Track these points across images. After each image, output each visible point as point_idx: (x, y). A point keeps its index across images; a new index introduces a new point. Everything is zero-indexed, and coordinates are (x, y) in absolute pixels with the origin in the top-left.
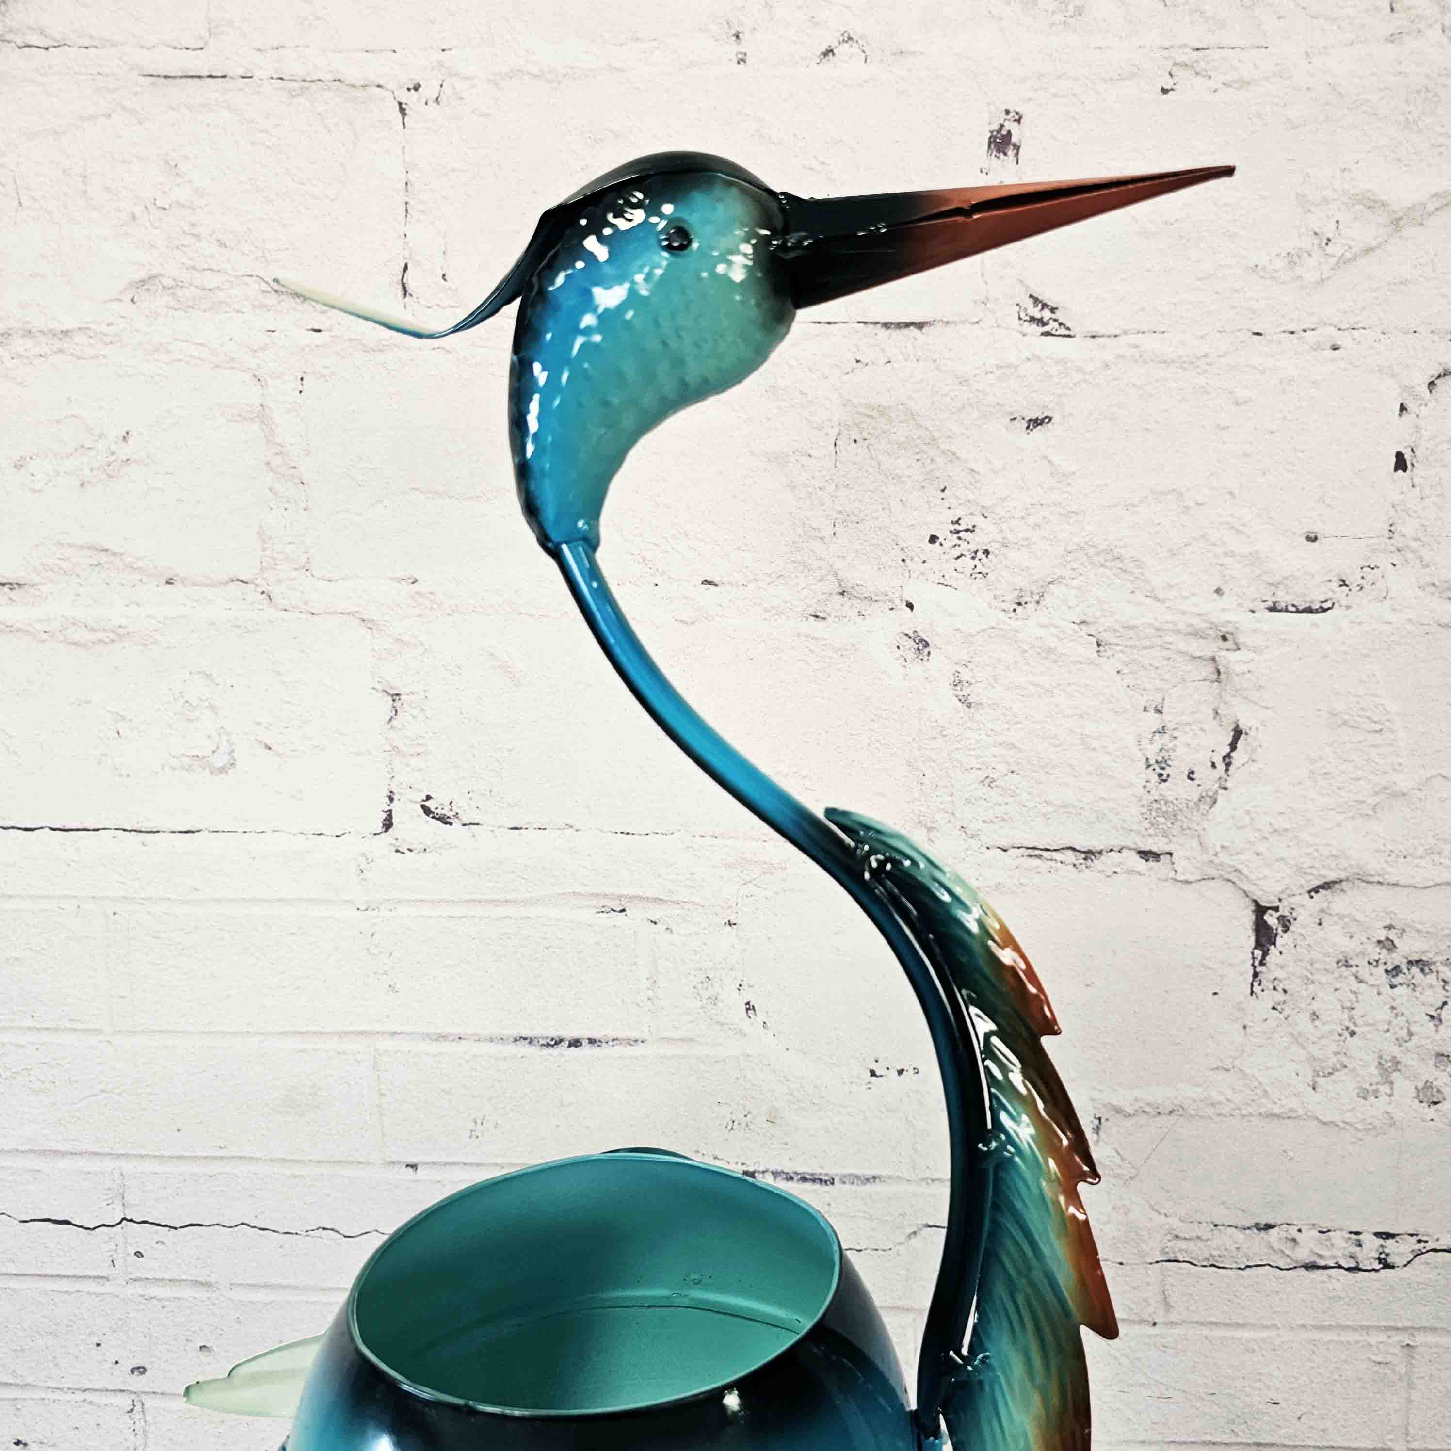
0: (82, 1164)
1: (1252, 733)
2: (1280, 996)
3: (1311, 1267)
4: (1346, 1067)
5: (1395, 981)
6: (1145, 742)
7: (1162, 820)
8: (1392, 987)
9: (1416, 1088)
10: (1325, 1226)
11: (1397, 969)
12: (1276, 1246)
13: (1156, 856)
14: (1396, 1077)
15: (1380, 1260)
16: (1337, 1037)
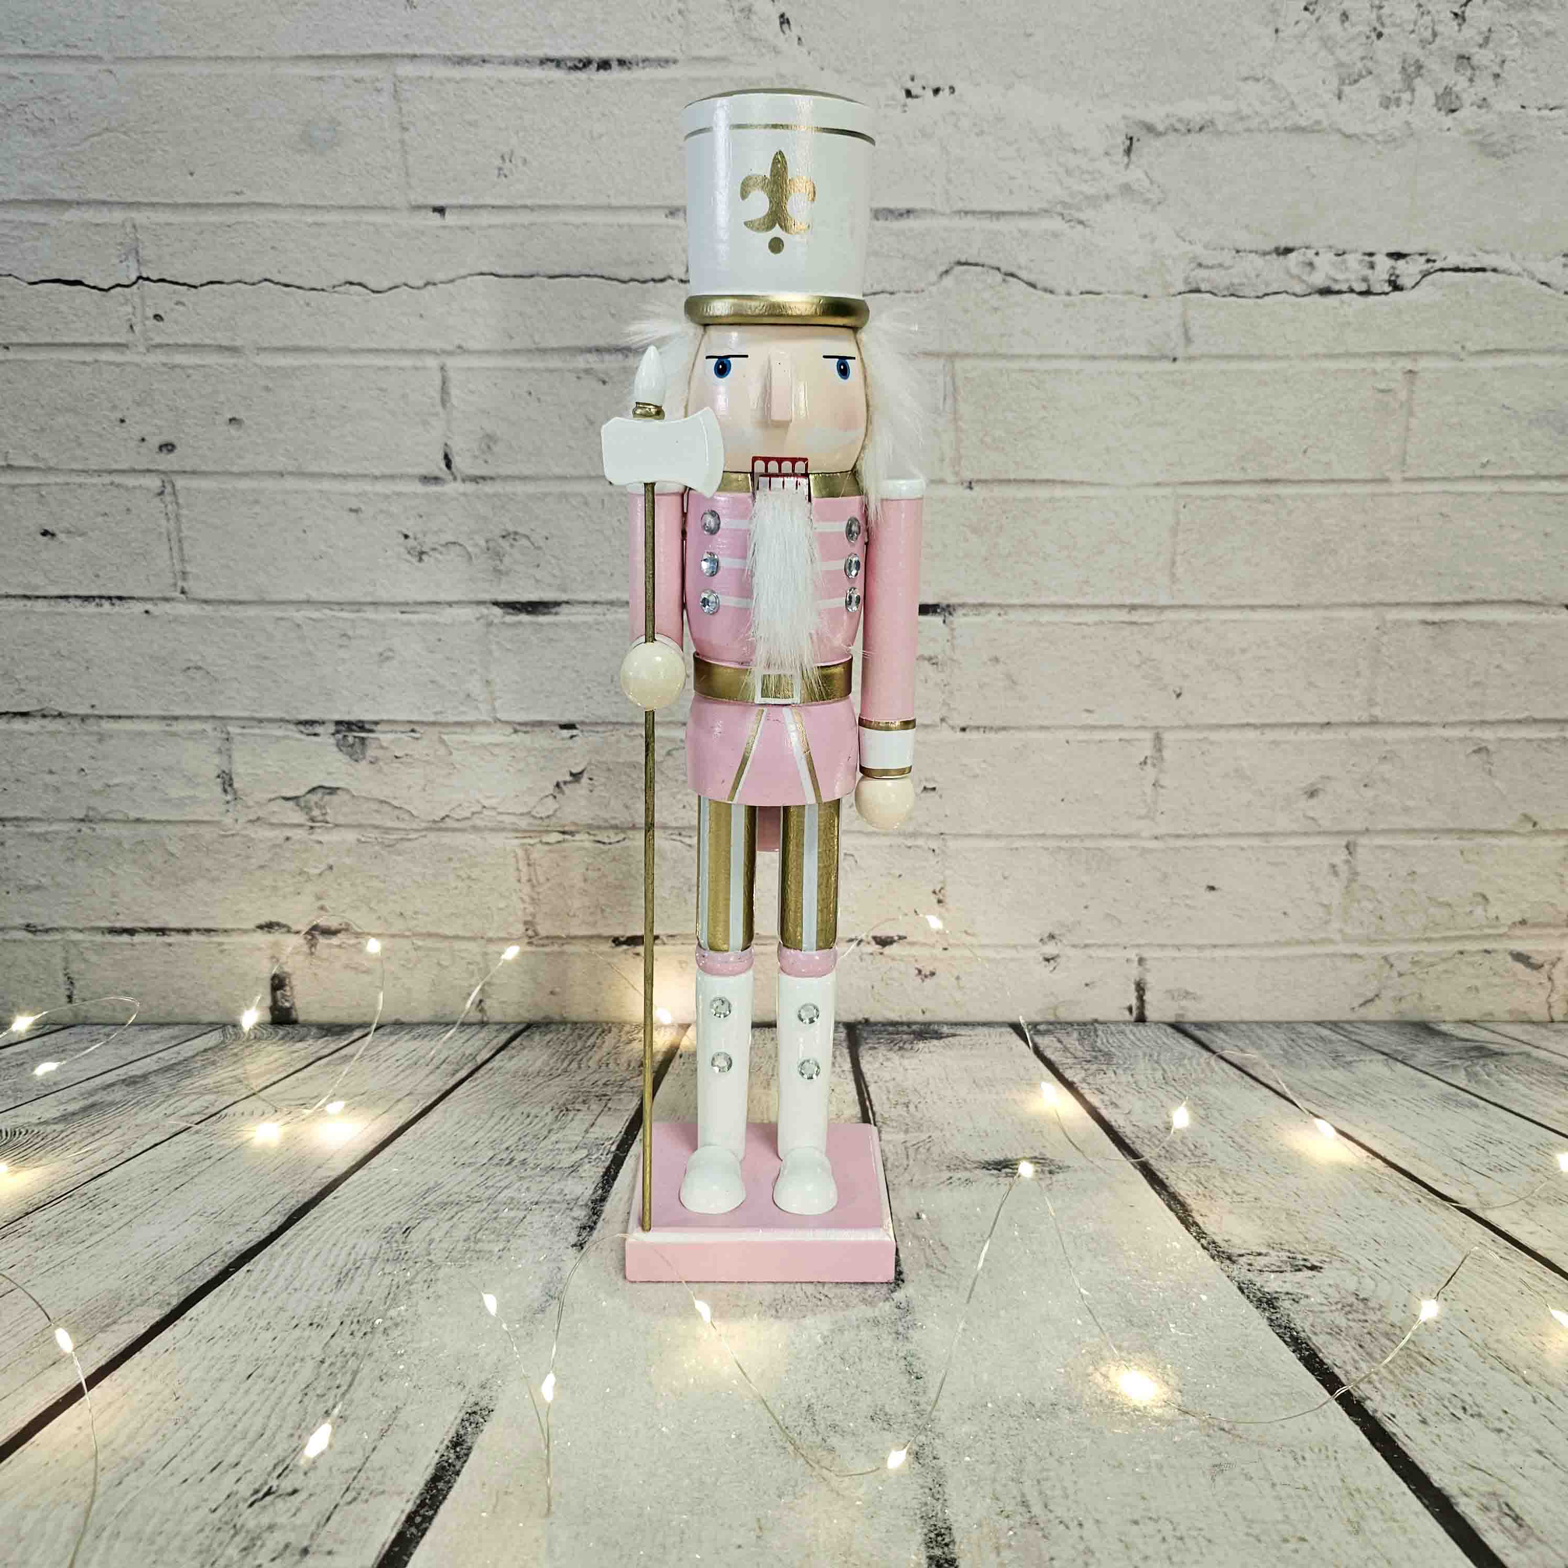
0: (89, 215)
3: (1326, 292)
4: (1371, 73)
9: (1436, 95)
10: (1341, 247)
12: (1295, 271)
14: (1418, 82)
15: (1390, 282)
16: (1364, 40)
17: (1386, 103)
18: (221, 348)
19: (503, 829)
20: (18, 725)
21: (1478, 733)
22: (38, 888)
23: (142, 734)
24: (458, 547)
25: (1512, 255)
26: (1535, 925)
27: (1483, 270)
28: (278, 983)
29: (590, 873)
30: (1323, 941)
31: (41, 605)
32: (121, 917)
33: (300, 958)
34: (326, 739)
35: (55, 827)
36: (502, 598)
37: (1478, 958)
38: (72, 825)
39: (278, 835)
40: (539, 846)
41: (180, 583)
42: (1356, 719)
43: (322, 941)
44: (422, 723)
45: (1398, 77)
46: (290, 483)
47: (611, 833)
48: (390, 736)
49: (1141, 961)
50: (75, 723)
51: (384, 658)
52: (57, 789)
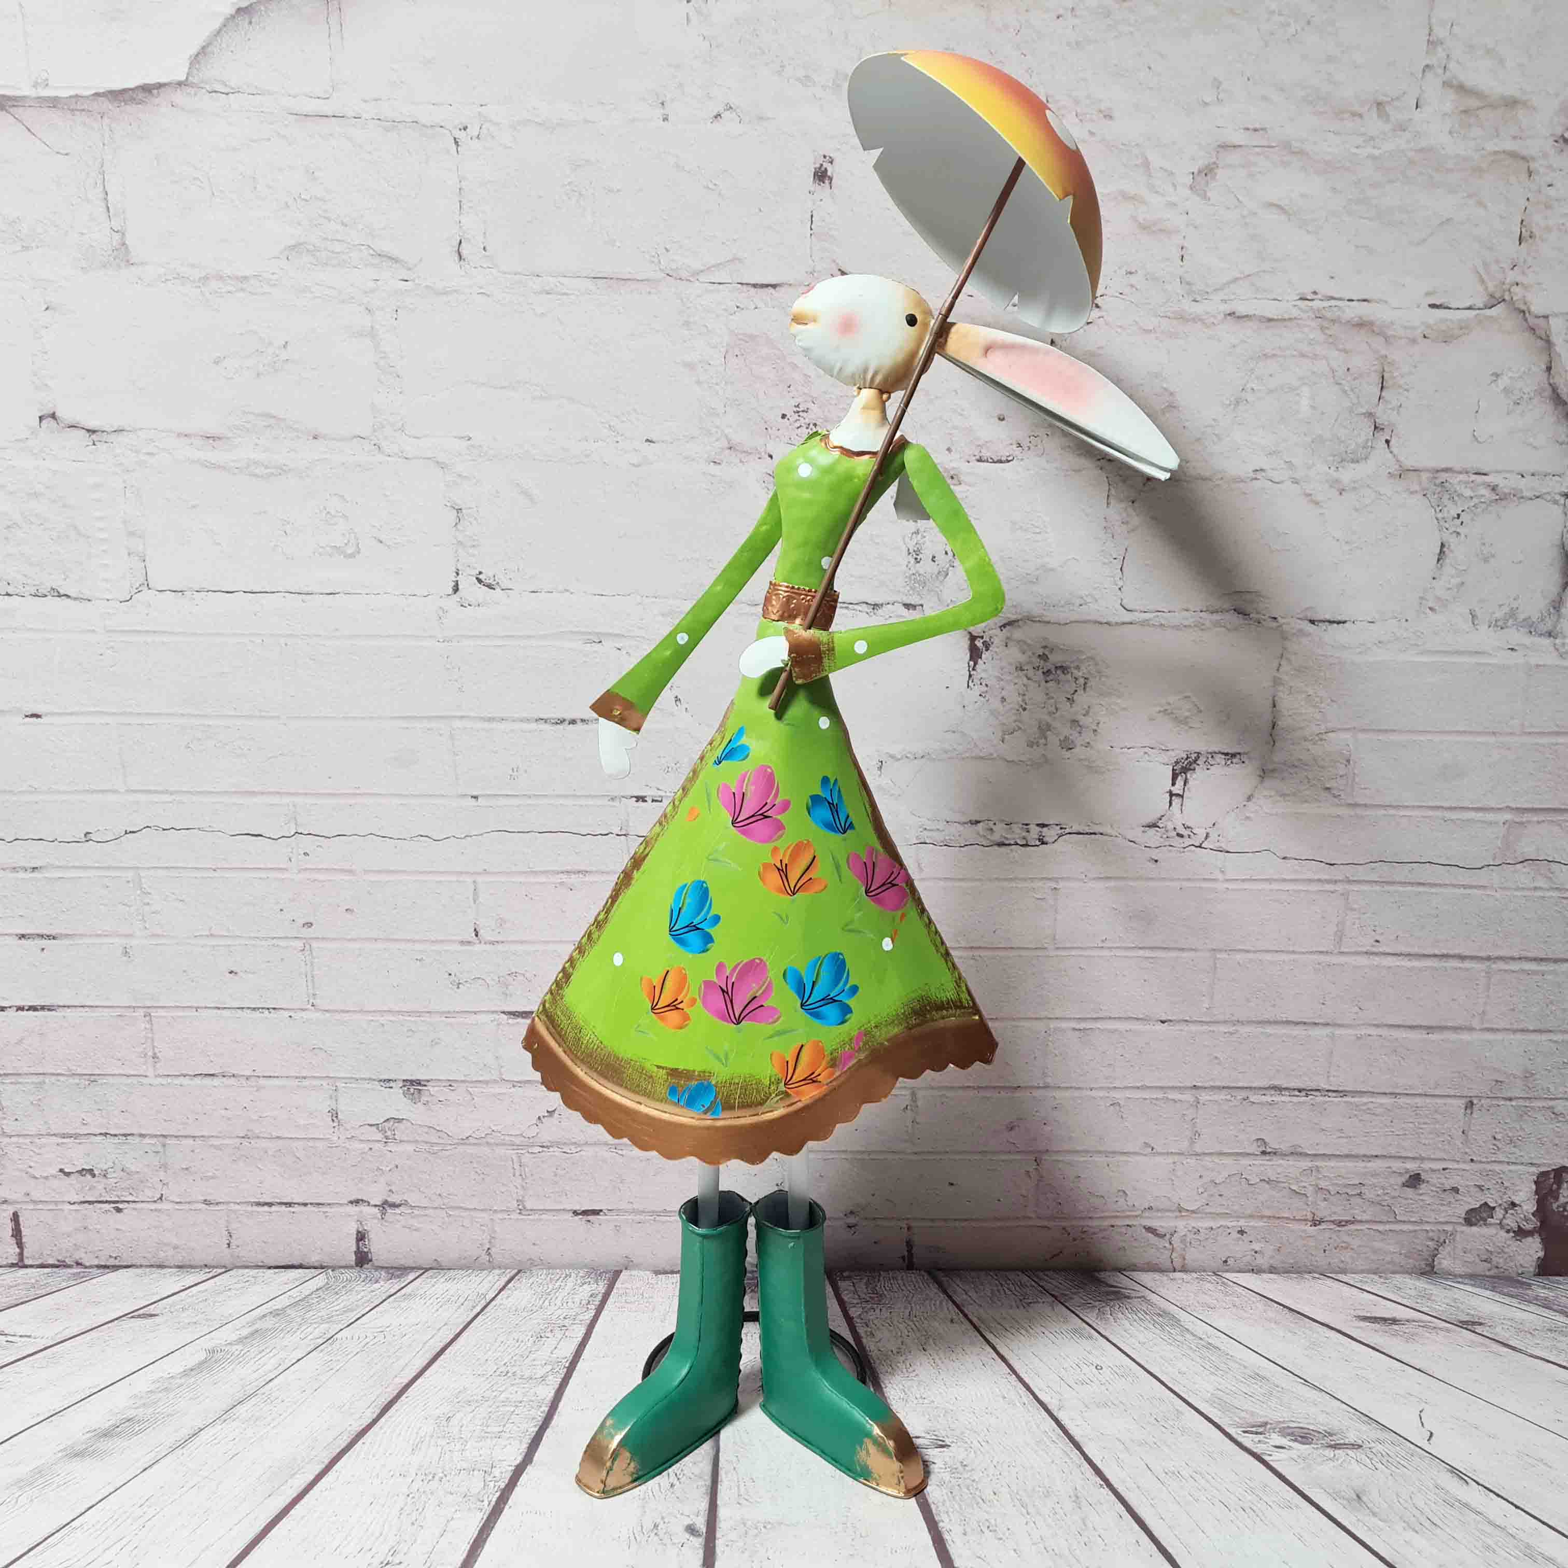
0: (269, 799)
2: (984, 689)
3: (1001, 844)
4: (1020, 728)
5: (1048, 679)
6: (907, 540)
7: (917, 585)
8: (1046, 682)
9: (1060, 740)
10: (1009, 821)
11: (1049, 671)
12: (982, 833)
13: (914, 607)
14: (1049, 734)
15: (1039, 840)
16: (1014, 711)
17: (1031, 745)
18: (343, 871)
19: (504, 1144)
20: (208, 1081)
21: (1113, 1093)
22: (212, 1178)
23: (284, 1087)
24: (480, 981)
25: (1112, 825)
26: (1158, 1210)
27: (1095, 834)
28: (361, 1237)
29: (560, 1172)
30: (1024, 1217)
31: (226, 1013)
32: (264, 1196)
33: (376, 1221)
34: (397, 1090)
35: (227, 1141)
36: (507, 1009)
37: (1124, 1230)
38: (238, 1141)
39: (366, 1147)
40: (527, 1154)
41: (311, 1001)
42: (1036, 1084)
43: (389, 1211)
44: (456, 1081)
45: (1036, 729)
46: (380, 945)
47: (572, 1147)
48: (436, 1089)
49: (909, 1228)
50: (243, 1081)
51: (435, 1043)
52: (229, 1119)
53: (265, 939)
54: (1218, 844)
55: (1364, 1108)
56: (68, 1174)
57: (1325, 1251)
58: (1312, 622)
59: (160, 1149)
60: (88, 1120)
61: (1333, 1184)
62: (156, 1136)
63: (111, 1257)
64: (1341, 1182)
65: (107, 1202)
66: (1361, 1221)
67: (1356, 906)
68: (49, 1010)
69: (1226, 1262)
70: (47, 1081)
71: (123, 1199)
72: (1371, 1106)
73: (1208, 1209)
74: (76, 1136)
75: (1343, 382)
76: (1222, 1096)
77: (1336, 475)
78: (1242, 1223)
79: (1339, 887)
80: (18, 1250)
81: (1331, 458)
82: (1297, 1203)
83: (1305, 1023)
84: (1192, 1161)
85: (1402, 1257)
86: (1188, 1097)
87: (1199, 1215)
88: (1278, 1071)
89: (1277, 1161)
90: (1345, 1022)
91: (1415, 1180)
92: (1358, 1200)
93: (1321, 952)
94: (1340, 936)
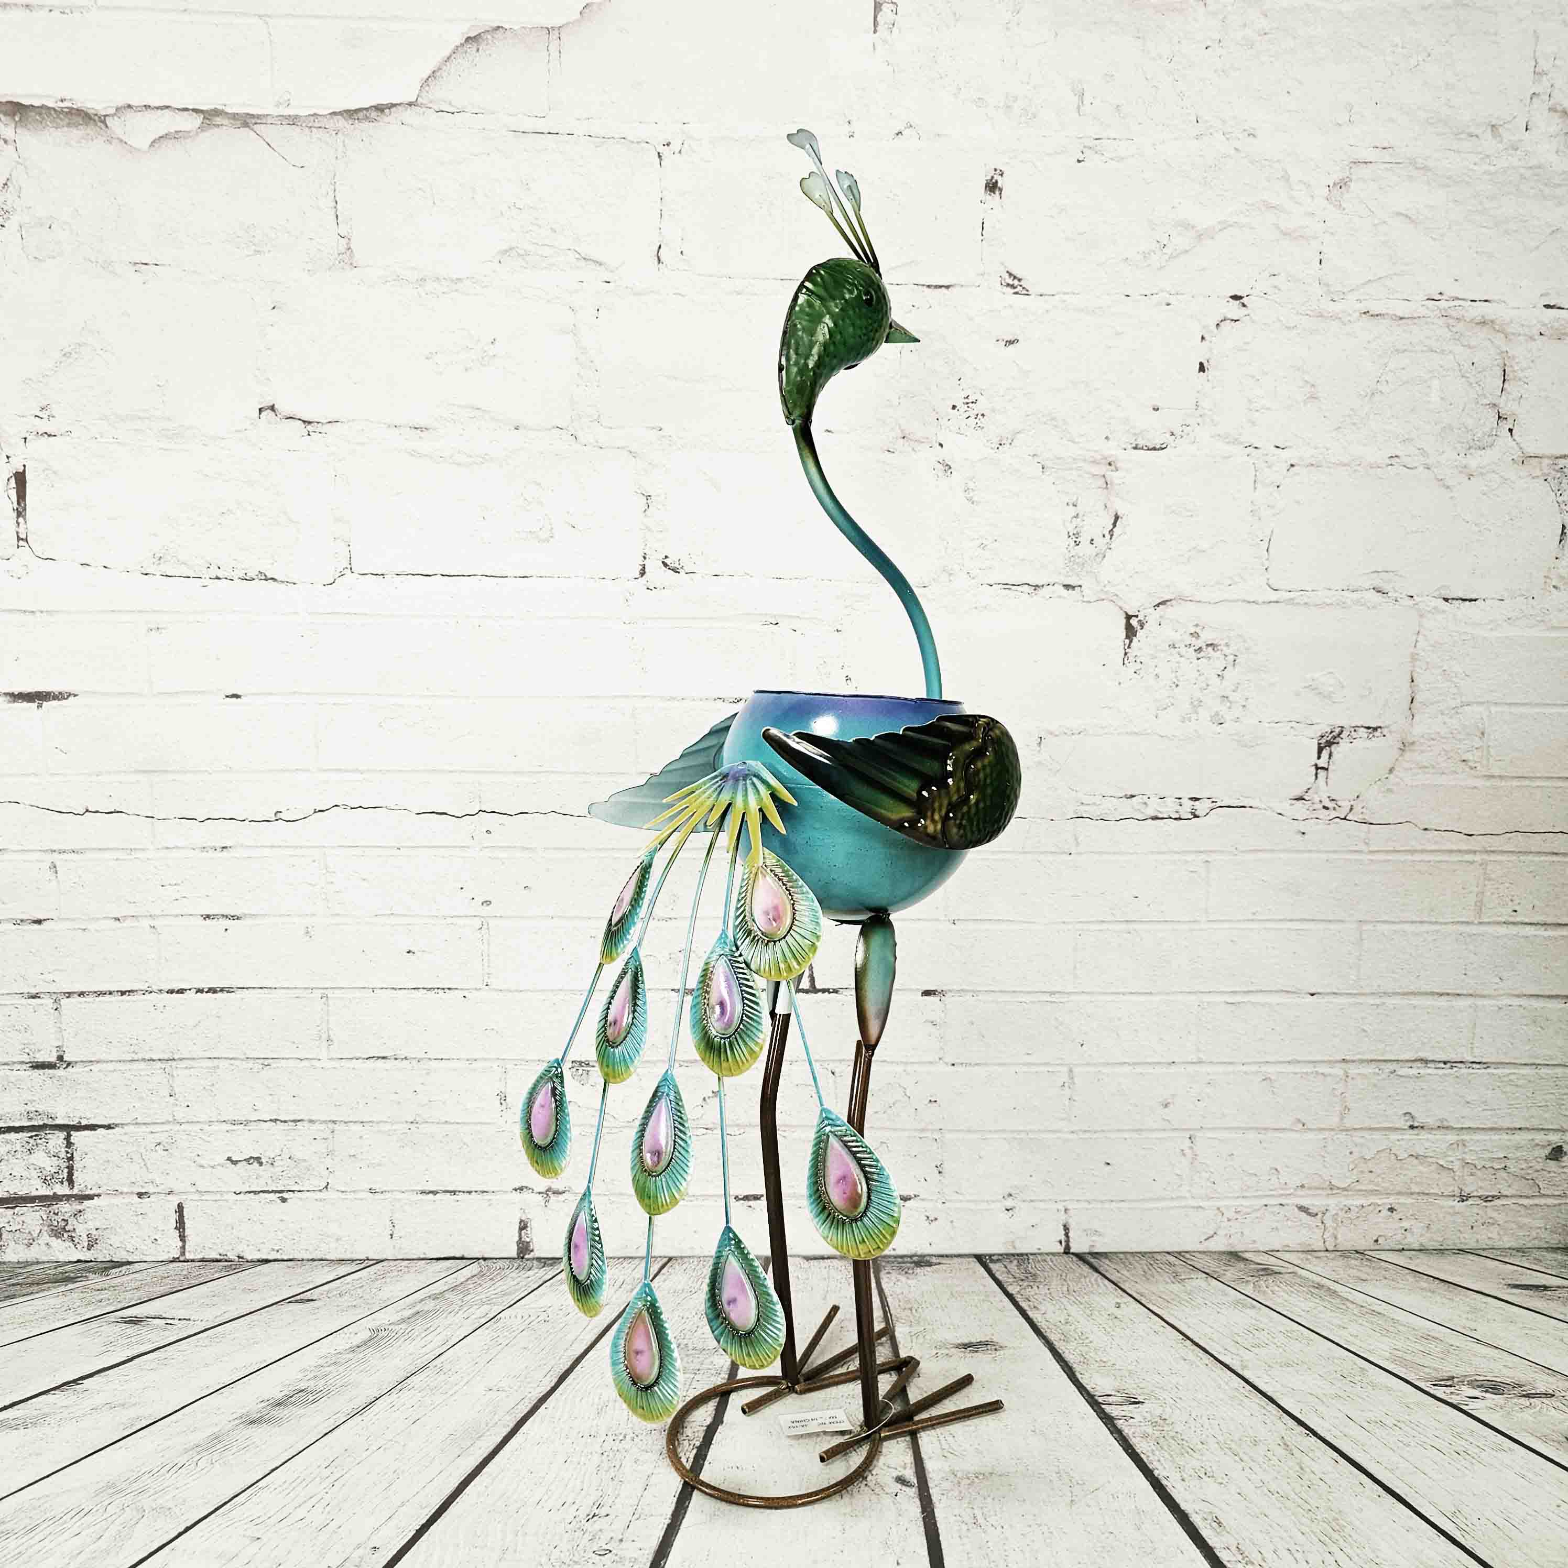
0: (456, 778)
1: (1124, 518)
2: (1138, 666)
3: (1155, 818)
4: (1173, 704)
5: (1199, 656)
6: (1068, 524)
7: (1076, 567)
8: (1198, 659)
9: (1211, 715)
10: (1162, 795)
11: (1200, 648)
12: (1137, 807)
13: (1073, 587)
14: (1200, 710)
15: (1192, 813)
17: (1183, 720)
18: (524, 848)
20: (380, 1064)
21: (1264, 1068)
22: (379, 1165)
23: (454, 1069)
25: (1260, 800)
26: (1310, 1188)
27: (1244, 807)
28: (523, 1226)
30: (1178, 1198)
32: (430, 1184)
33: (538, 1209)
35: (395, 1127)
37: (1276, 1209)
38: (406, 1125)
41: (486, 980)
42: (1189, 1060)
43: (553, 1198)
45: (1188, 706)
46: (556, 923)
47: (736, 1129)
49: (1066, 1210)
50: (414, 1062)
52: (400, 1104)
53: (445, 917)
54: (1361, 816)
55: (1506, 1079)
56: (235, 1163)
57: (1472, 1227)
58: (1446, 600)
59: (327, 1134)
60: (259, 1105)
61: (1479, 1158)
62: (325, 1122)
63: (273, 1250)
64: (1487, 1155)
65: (272, 1191)
66: (1507, 1196)
67: (1493, 876)
68: (228, 992)
69: (1376, 1241)
70: (221, 1066)
71: (289, 1188)
72: (1512, 1077)
73: (1358, 1188)
74: (248, 1122)
75: (1468, 375)
76: (1369, 1070)
77: (1464, 462)
78: (1392, 1200)
79: (1477, 858)
80: (180, 1244)
81: (1458, 445)
82: (1445, 1177)
83: (1448, 994)
84: (1342, 1136)
85: (1548, 1232)
86: (1338, 1071)
87: (1350, 1193)
88: (1423, 1044)
89: (1424, 1135)
90: (1485, 993)
91: (1557, 1153)
92: (1503, 1174)
93: (1463, 923)
94: (1480, 906)
